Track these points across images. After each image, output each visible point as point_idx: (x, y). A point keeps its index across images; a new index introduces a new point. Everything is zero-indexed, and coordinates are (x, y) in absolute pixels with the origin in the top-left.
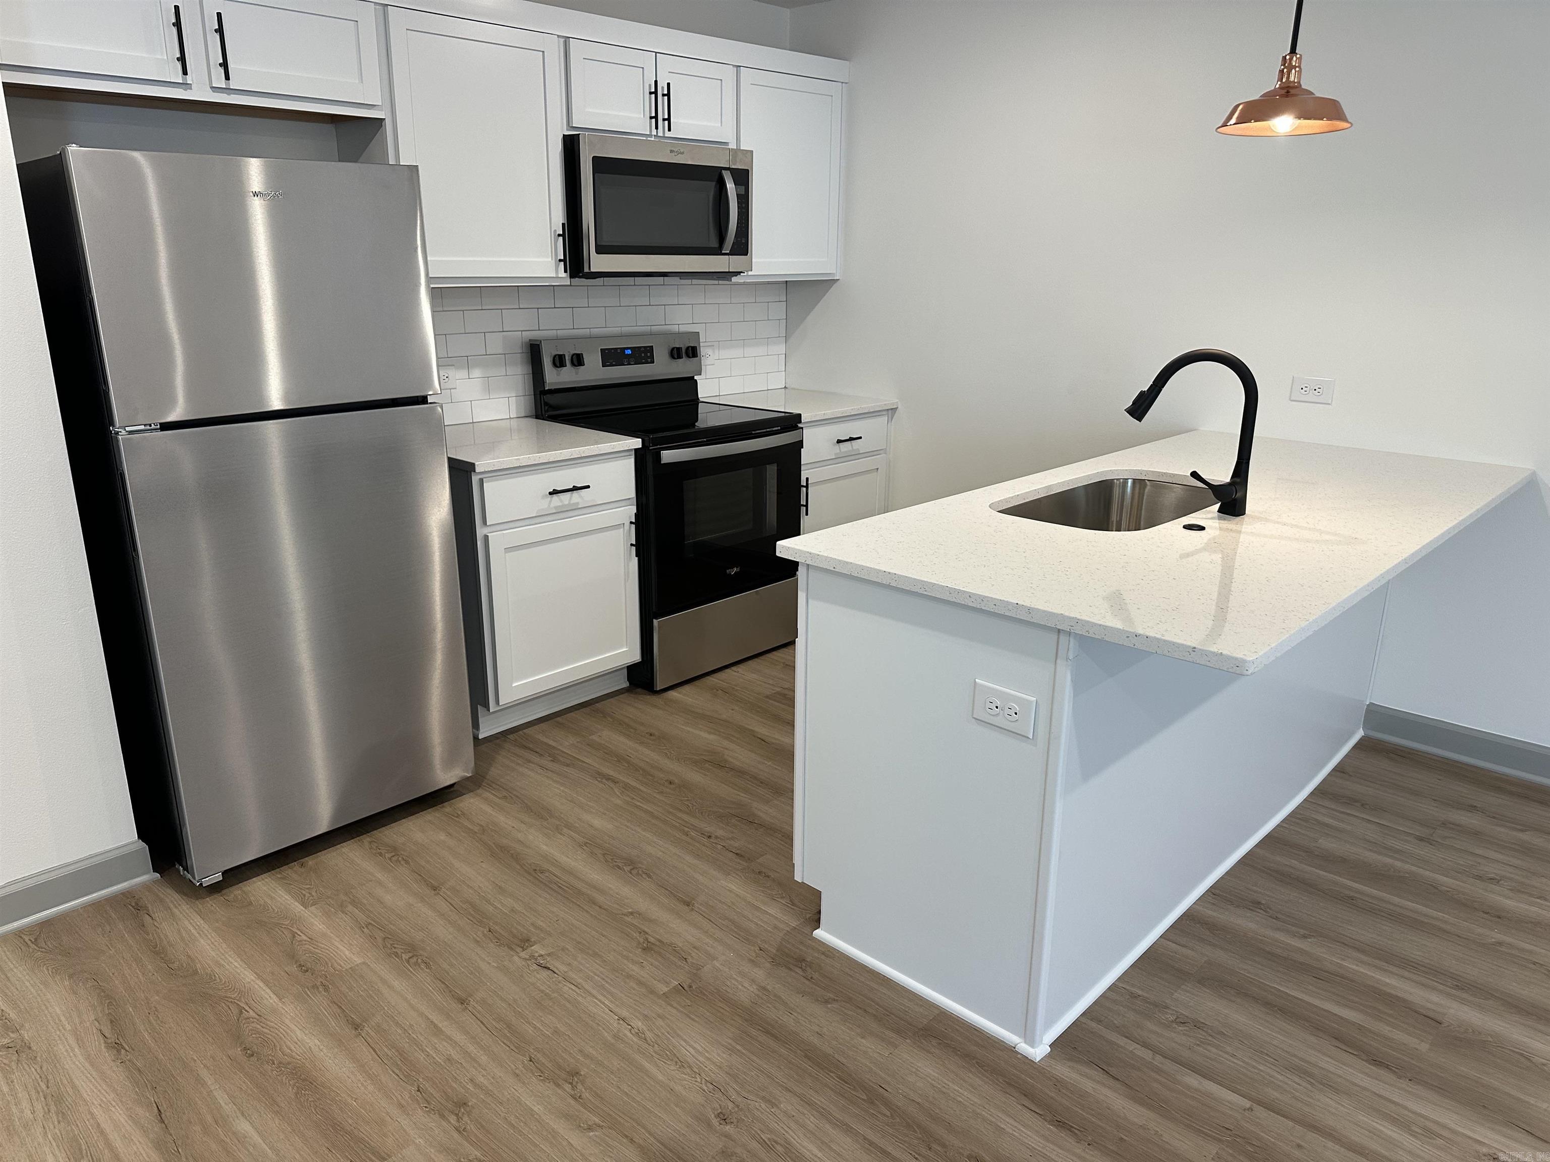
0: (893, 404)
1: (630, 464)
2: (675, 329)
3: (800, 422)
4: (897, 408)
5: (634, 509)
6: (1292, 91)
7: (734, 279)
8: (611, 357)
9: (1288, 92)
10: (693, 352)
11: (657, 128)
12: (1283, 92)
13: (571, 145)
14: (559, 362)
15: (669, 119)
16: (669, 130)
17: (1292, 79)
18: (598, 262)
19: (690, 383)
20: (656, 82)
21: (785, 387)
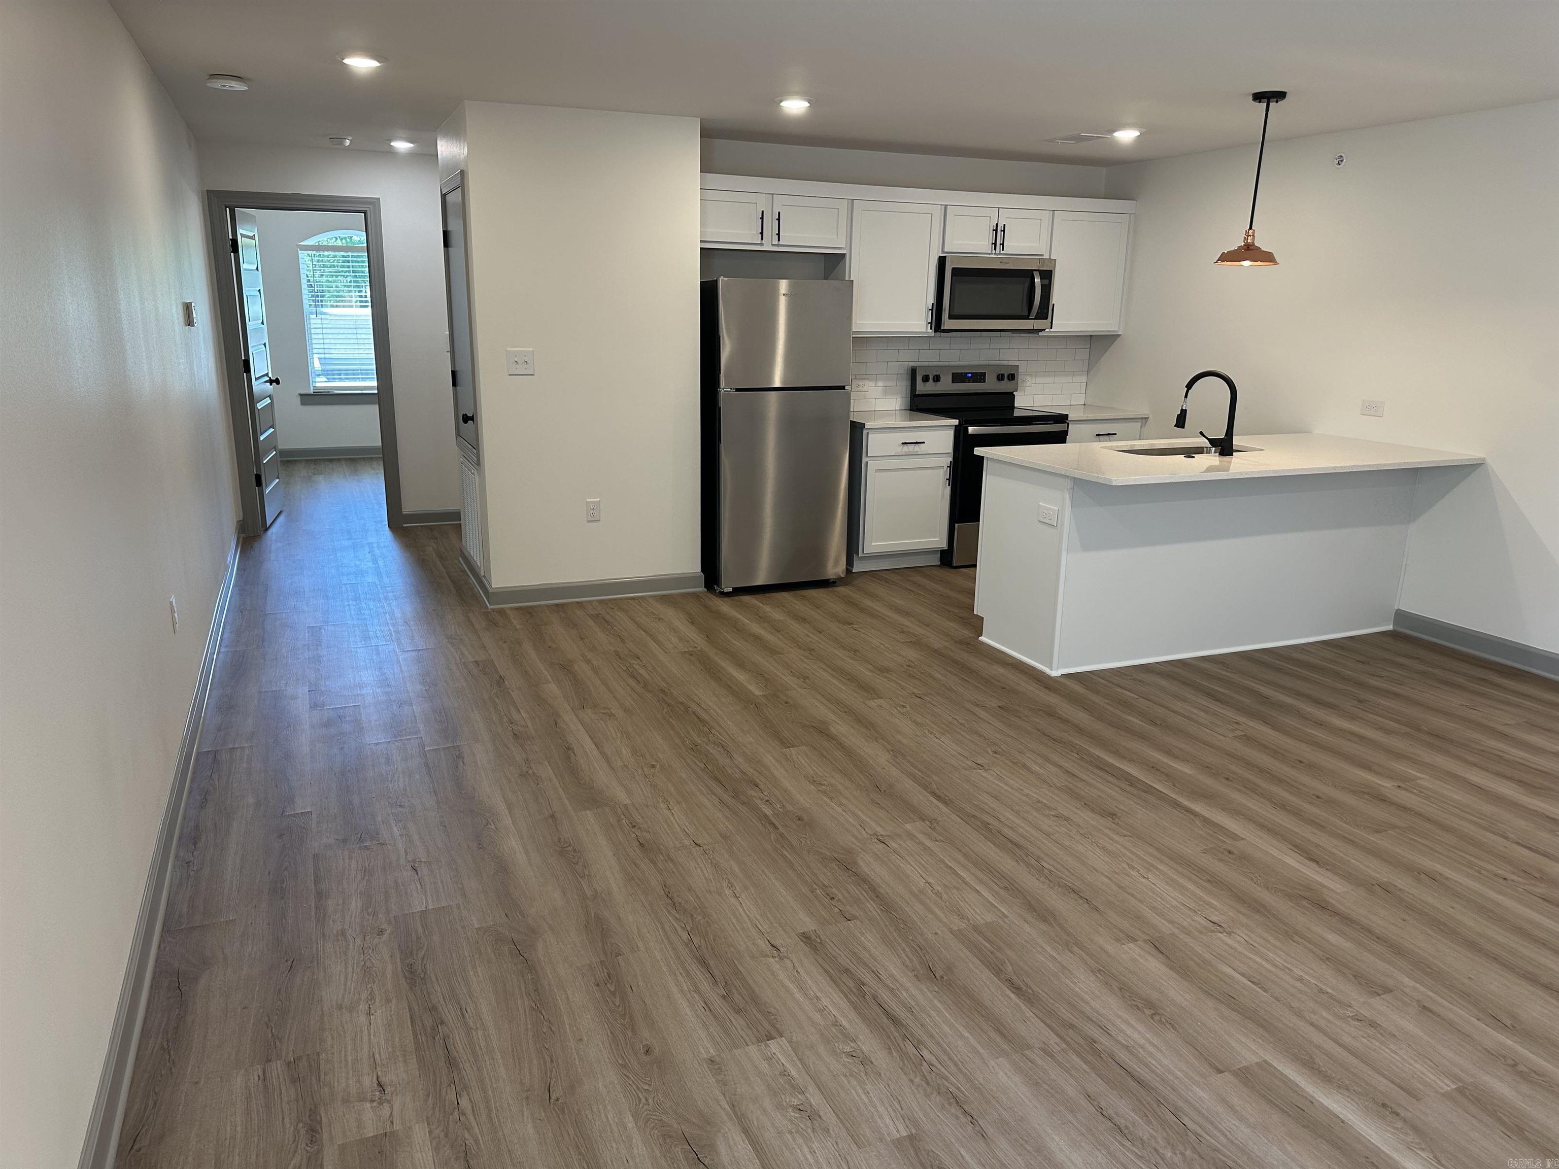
0: (1145, 415)
1: (951, 433)
2: (1006, 363)
3: (1067, 419)
4: (1148, 418)
5: (951, 459)
6: (1251, 248)
7: (1040, 334)
8: (958, 377)
9: (1248, 248)
10: (1012, 377)
11: (995, 249)
12: (1246, 247)
13: (942, 261)
14: (926, 379)
15: (1003, 244)
16: (1003, 250)
17: (1249, 241)
18: (948, 323)
19: (1010, 396)
20: (997, 225)
21: (1084, 404)
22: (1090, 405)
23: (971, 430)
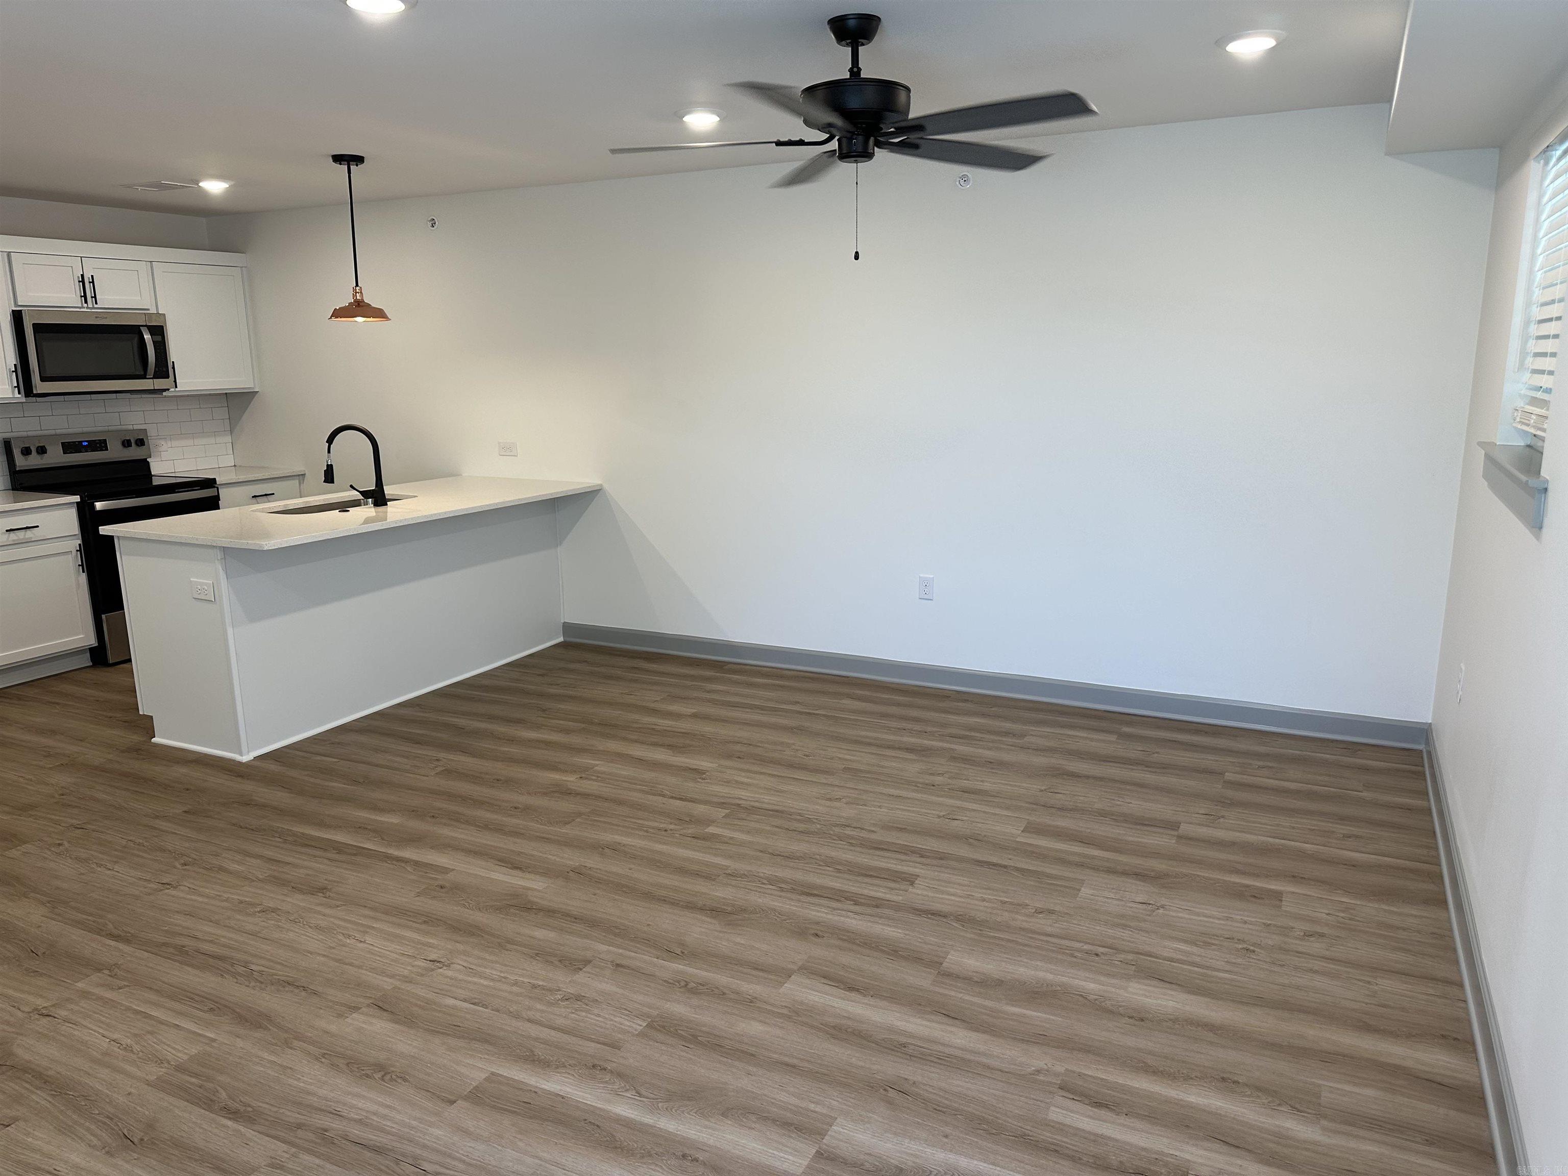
0: (301, 471)
1: (73, 513)
2: (131, 427)
3: (216, 484)
4: (305, 474)
5: (80, 542)
6: (361, 304)
7: (164, 394)
8: (70, 447)
9: (359, 304)
10: (141, 443)
11: (86, 302)
12: (356, 304)
13: (17, 317)
14: (26, 452)
15: (95, 297)
16: (96, 303)
17: (358, 298)
18: (40, 387)
19: (143, 466)
20: (82, 276)
21: (235, 466)
22: (240, 466)
23: (99, 505)
